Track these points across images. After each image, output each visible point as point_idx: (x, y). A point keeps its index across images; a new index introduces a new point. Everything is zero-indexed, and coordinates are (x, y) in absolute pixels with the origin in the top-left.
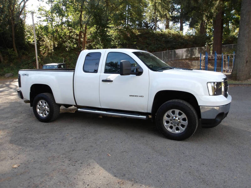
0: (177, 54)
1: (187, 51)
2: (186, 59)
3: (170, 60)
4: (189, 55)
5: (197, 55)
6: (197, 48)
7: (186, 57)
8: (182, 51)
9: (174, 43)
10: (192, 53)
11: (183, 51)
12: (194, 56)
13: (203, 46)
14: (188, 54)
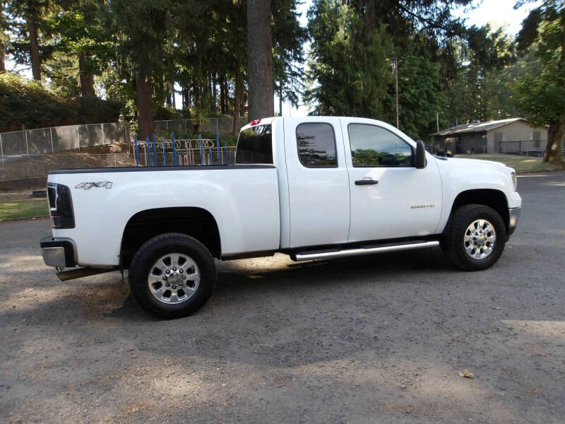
0: (60, 138)
1: (82, 131)
2: (81, 150)
3: (45, 152)
4: (87, 141)
5: (103, 140)
6: (102, 125)
7: (81, 144)
8: (71, 131)
9: (36, 111)
10: (93, 137)
11: (74, 132)
12: (98, 142)
13: (113, 122)
14: (85, 138)
